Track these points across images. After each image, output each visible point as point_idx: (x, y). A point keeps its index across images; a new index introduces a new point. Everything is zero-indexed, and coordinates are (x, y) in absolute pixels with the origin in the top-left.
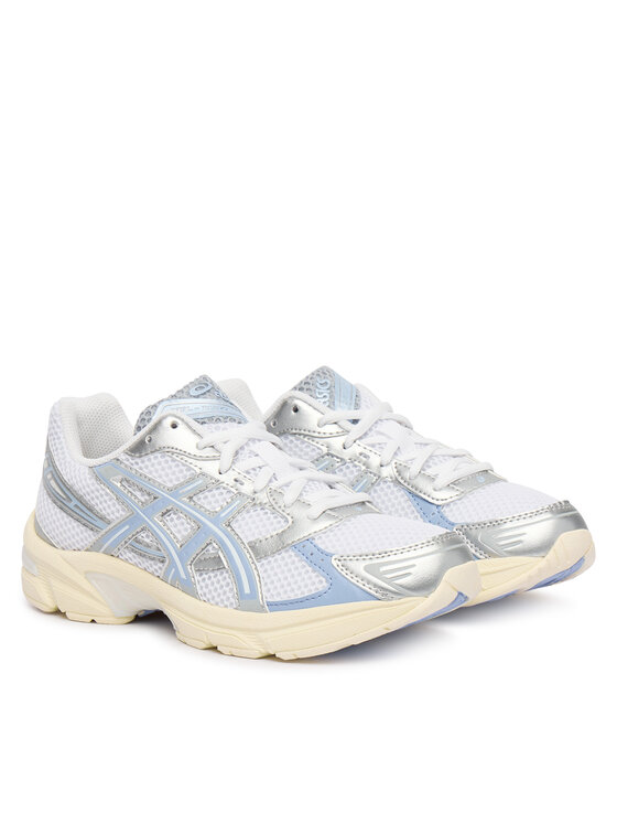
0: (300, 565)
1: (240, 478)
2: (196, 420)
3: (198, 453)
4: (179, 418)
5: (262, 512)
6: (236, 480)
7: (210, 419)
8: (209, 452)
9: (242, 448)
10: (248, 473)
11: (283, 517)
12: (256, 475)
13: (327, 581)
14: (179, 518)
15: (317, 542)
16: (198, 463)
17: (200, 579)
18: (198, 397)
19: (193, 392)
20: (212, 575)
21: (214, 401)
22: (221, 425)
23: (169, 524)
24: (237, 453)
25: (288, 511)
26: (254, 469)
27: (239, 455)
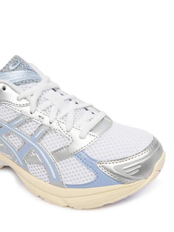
0: (79, 165)
1: (42, 115)
2: (14, 83)
3: (19, 103)
4: (6, 84)
5: (55, 135)
6: (39, 116)
7: (22, 82)
8: (24, 102)
9: (40, 97)
10: (45, 110)
11: (67, 137)
12: (49, 111)
13: (95, 175)
14: (14, 137)
15: (86, 152)
16: (19, 108)
17: (30, 166)
18: (13, 70)
19: (11, 68)
20: (35, 165)
21: (23, 71)
22: (28, 85)
23: (10, 139)
24: (38, 100)
25: (69, 133)
26: (48, 108)
27: (39, 101)
